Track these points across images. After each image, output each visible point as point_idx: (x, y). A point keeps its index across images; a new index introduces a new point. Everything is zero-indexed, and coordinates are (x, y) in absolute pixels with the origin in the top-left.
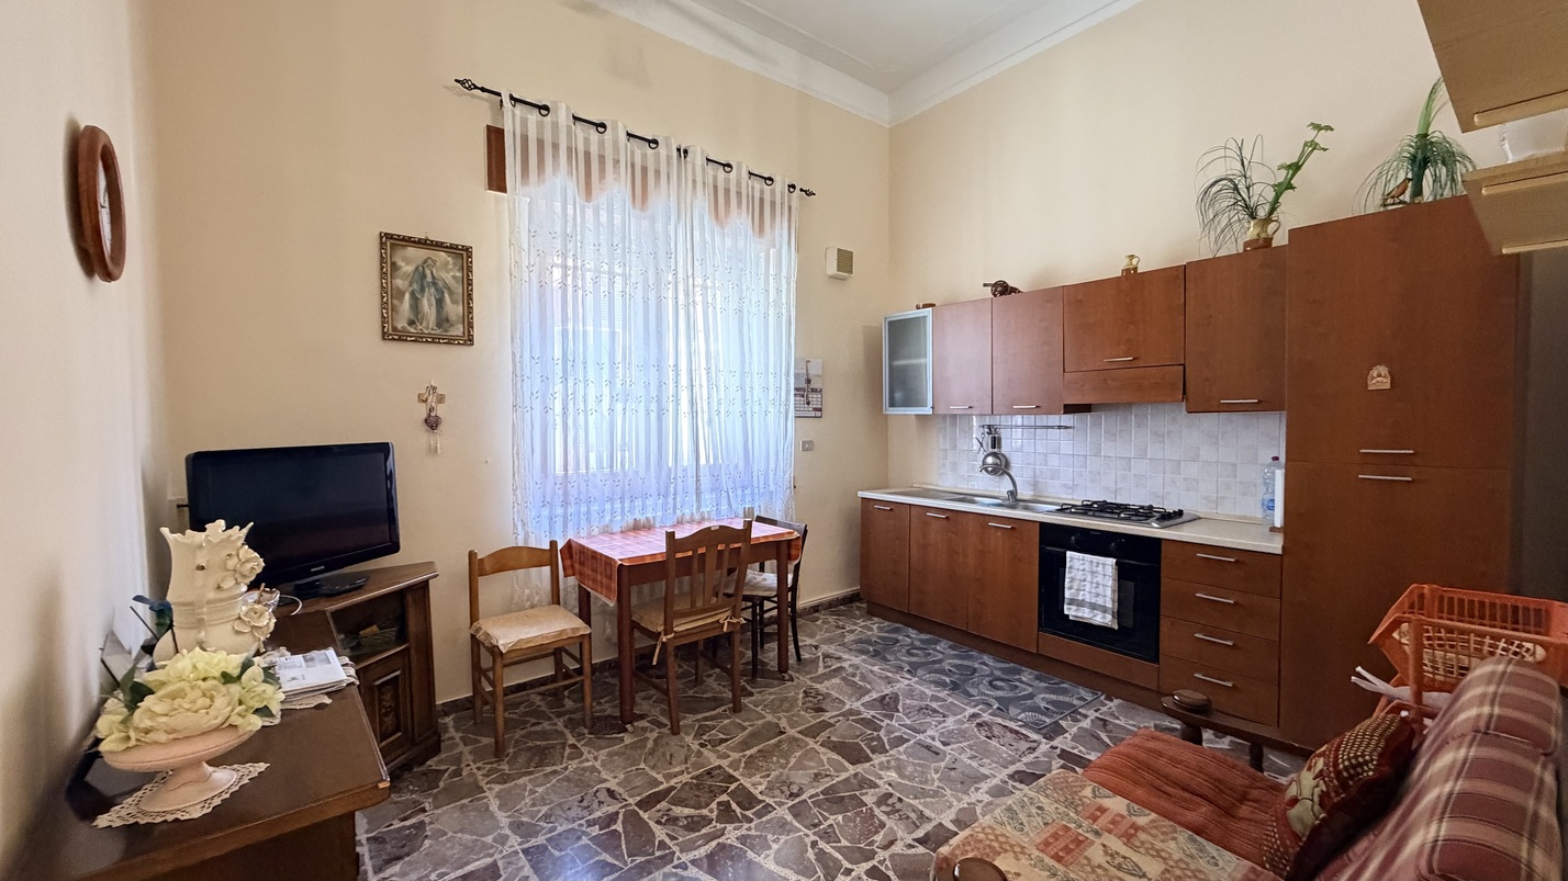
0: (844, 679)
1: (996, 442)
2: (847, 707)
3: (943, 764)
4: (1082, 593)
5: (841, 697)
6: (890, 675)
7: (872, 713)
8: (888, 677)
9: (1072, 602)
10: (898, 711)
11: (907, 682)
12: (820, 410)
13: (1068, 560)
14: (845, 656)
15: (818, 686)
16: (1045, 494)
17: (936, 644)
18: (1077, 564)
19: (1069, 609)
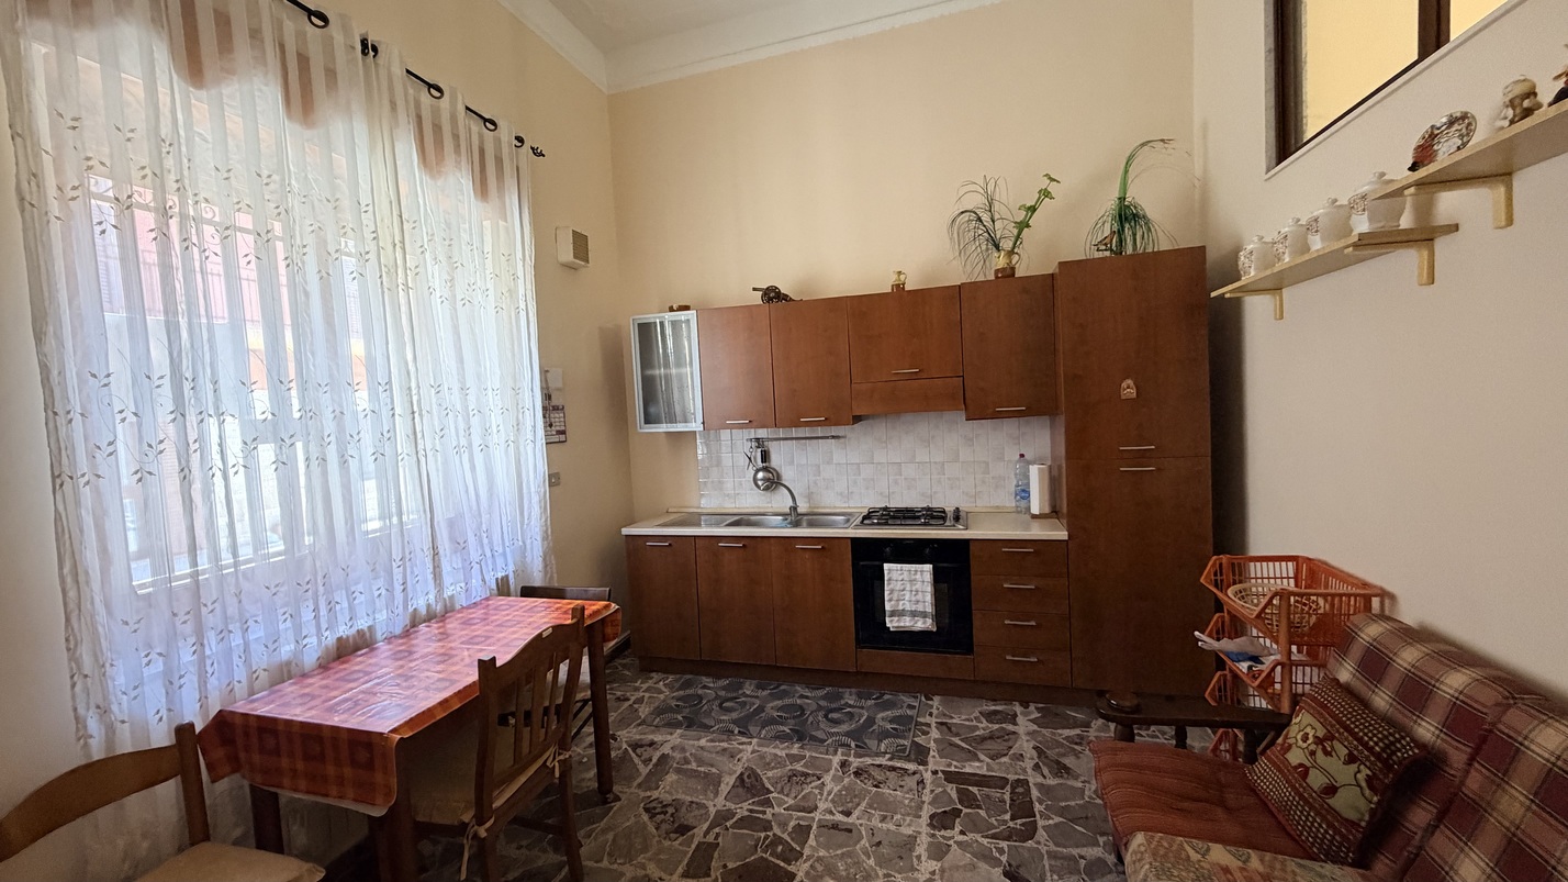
0: (678, 771)
1: (765, 457)
2: (712, 811)
3: (864, 842)
4: (901, 603)
5: (695, 800)
6: (725, 745)
7: (746, 805)
8: (725, 750)
9: (893, 614)
10: (769, 792)
11: (750, 748)
12: (563, 432)
13: (886, 572)
14: (658, 738)
15: (655, 794)
16: (823, 505)
17: (741, 688)
18: (895, 575)
19: (891, 621)
